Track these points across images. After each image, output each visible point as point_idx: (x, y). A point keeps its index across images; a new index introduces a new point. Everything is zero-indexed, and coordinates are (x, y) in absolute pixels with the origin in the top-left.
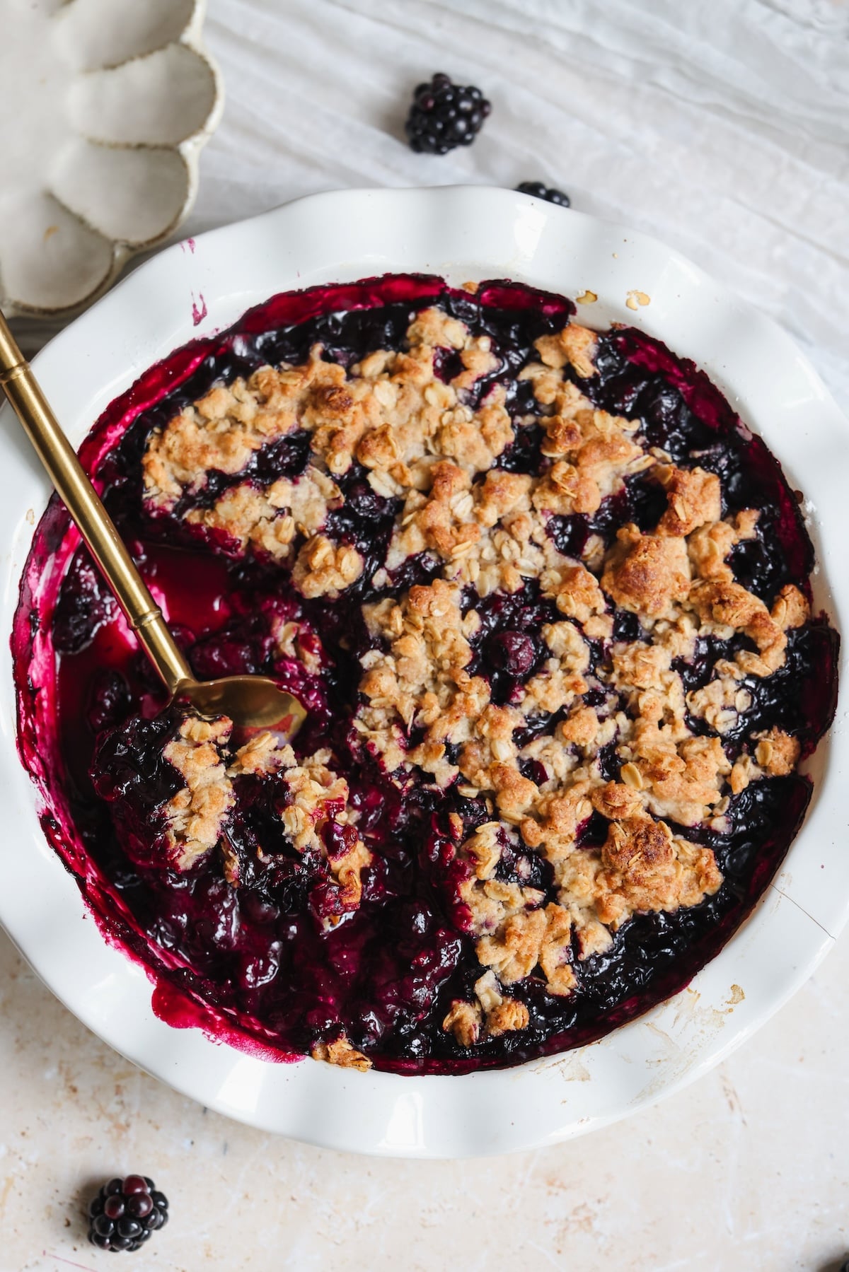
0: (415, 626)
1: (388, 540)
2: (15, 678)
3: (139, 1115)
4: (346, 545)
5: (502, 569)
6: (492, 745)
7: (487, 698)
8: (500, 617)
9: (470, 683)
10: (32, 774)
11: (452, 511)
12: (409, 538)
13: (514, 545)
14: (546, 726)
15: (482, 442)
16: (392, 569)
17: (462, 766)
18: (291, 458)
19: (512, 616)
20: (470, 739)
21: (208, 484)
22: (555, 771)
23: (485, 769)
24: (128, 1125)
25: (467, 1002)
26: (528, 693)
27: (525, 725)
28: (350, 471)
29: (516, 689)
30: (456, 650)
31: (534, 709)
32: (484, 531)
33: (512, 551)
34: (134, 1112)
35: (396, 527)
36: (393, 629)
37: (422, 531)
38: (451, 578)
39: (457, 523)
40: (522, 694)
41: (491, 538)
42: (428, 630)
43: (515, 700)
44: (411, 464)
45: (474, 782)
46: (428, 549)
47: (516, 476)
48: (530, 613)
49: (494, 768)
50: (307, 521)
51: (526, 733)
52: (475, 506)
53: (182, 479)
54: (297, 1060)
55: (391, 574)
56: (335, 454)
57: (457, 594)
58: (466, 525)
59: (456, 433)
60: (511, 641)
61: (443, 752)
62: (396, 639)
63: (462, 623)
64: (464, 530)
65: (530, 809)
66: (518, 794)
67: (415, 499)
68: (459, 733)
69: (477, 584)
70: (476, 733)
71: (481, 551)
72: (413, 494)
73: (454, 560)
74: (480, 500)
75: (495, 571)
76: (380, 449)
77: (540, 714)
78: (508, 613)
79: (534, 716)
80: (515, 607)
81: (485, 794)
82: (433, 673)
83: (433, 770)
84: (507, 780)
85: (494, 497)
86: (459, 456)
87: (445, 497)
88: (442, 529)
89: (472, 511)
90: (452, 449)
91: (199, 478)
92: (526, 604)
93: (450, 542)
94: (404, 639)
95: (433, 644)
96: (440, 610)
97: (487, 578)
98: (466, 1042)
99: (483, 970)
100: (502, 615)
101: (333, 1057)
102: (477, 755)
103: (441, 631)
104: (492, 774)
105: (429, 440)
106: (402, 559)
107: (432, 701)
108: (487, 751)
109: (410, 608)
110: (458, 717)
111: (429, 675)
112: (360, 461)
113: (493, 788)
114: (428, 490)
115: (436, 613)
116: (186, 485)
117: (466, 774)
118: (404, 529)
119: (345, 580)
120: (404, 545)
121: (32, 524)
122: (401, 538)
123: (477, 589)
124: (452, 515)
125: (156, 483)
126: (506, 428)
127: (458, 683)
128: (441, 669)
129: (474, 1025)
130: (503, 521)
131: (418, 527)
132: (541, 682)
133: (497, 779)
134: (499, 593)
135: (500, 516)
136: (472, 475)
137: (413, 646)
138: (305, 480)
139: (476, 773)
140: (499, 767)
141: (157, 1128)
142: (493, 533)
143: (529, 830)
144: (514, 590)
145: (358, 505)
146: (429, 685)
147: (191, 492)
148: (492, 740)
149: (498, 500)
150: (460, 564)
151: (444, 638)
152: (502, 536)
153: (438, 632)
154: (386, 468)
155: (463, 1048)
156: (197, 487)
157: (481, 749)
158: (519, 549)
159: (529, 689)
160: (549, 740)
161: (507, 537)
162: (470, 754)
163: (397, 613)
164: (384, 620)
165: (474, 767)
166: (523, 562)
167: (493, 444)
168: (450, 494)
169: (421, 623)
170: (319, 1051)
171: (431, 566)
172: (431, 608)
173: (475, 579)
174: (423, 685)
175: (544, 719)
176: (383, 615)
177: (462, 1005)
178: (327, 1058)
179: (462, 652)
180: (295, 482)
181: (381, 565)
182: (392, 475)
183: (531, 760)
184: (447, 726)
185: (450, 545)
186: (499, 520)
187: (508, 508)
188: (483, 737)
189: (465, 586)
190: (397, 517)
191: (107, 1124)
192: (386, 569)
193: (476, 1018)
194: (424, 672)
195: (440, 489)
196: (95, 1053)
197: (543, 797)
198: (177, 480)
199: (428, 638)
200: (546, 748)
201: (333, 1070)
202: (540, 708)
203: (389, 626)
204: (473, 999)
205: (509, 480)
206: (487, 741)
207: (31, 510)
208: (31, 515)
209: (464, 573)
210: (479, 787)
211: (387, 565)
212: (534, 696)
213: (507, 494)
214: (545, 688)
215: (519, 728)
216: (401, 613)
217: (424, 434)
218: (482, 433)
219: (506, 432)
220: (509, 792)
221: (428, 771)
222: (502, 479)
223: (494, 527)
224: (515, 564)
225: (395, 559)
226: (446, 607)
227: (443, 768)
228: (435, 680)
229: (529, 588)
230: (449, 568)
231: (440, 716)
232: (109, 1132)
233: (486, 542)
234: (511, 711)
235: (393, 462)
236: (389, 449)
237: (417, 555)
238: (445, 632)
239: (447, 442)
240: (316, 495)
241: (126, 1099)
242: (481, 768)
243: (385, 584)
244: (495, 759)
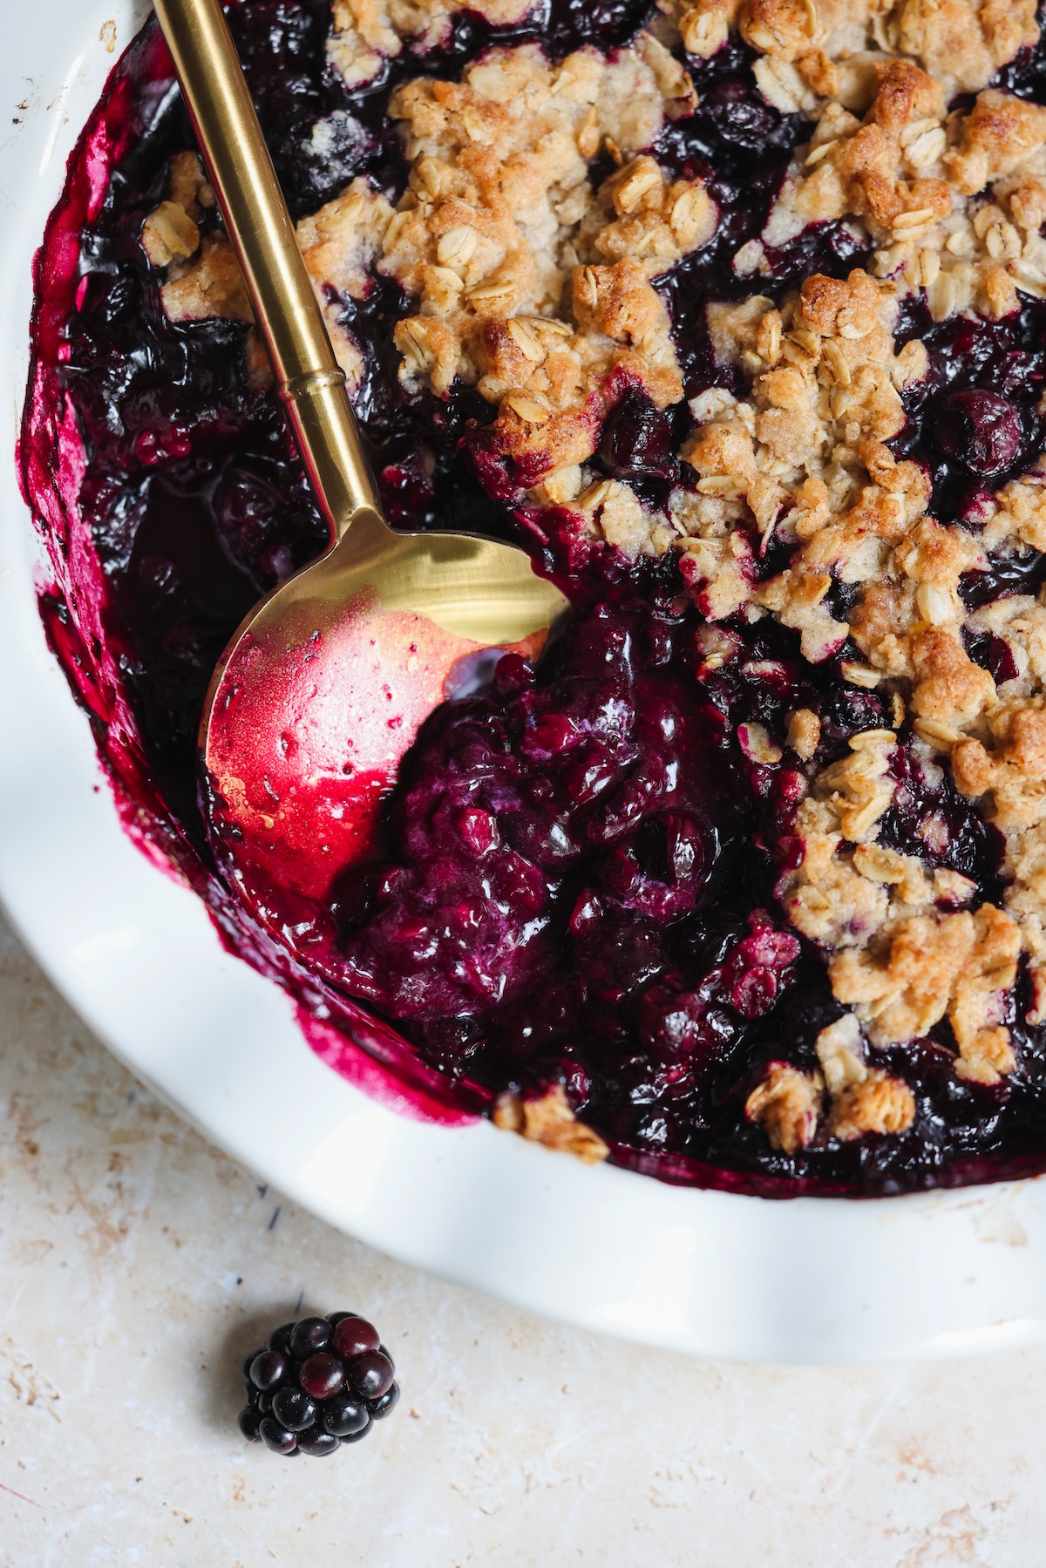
0: (804, 350)
1: (776, 188)
2: (32, 333)
3: (146, 1214)
4: (689, 179)
5: (983, 272)
6: (919, 594)
7: (922, 504)
8: (965, 364)
9: (895, 472)
10: (36, 514)
11: (903, 150)
12: (817, 188)
13: (1011, 233)
14: (1025, 577)
15: (978, 35)
16: (774, 243)
17: (856, 624)
18: (614, 15)
19: (988, 365)
20: (878, 577)
21: (453, 38)
22: (1031, 663)
23: (900, 636)
24: (124, 1231)
25: (798, 1070)
26: (1000, 508)
27: (987, 567)
28: (721, 54)
29: (979, 496)
30: (876, 407)
31: (1006, 542)
32: (958, 201)
33: (1005, 243)
34: (139, 1207)
35: (792, 168)
36: (761, 351)
37: (842, 178)
38: (884, 275)
39: (909, 177)
40: (989, 507)
41: (969, 216)
42: (828, 363)
43: (974, 516)
44: (838, 59)
45: (874, 657)
46: (849, 217)
47: (1034, 107)
48: (1024, 364)
49: (920, 635)
50: (622, 133)
51: (986, 584)
52: (948, 150)
53: (406, 27)
54: (463, 1124)
55: (772, 254)
56: (699, 13)
57: (891, 306)
58: (927, 181)
59: (932, 10)
60: (982, 406)
61: (825, 590)
62: (764, 372)
63: (893, 359)
64: (922, 188)
65: (975, 724)
66: (957, 689)
67: (837, 119)
68: (859, 563)
69: (931, 294)
70: (890, 568)
71: (948, 237)
72: (835, 109)
73: (896, 242)
74: (959, 139)
75: (969, 274)
76: (786, 14)
77: (1017, 553)
78: (982, 357)
79: (1005, 554)
80: (996, 348)
81: (891, 686)
82: (824, 446)
83: (801, 624)
84: (940, 661)
85: (986, 136)
86: (930, 58)
87: (895, 121)
88: (881, 182)
89: (940, 160)
90: (920, 39)
91: (436, 25)
92: (1018, 347)
93: (892, 204)
94: (779, 372)
95: (833, 392)
96: (857, 327)
97: (952, 286)
98: (788, 1143)
99: (837, 1011)
100: (970, 360)
101: (535, 1127)
102: (886, 608)
103: (853, 367)
104: (912, 644)
105: (878, 22)
106: (796, 230)
107: (816, 494)
108: (907, 603)
109: (801, 314)
110: (861, 531)
111: (817, 450)
112: (744, 35)
113: (910, 674)
114: (866, 107)
115: (849, 331)
116: (409, 38)
117: (861, 641)
118: (809, 172)
119: (677, 243)
120: (804, 200)
121: (110, 50)
122: (801, 188)
123: (930, 304)
124: (902, 159)
125: (355, 24)
126: (1026, 17)
127: (872, 467)
128: (840, 441)
129: (809, 1114)
130: (996, 188)
131: (837, 169)
132: (1029, 490)
133: (921, 655)
134: (971, 316)
135: (992, 178)
136: (950, 96)
137: (794, 386)
138: (630, 55)
139: (882, 640)
140: (928, 631)
141: (178, 1244)
142: (973, 208)
143: (969, 760)
144: (1000, 314)
145: (724, 116)
146: (814, 467)
147: (419, 49)
148: (920, 583)
149: (992, 141)
150: (903, 253)
151: (856, 382)
152: (989, 215)
153: (846, 369)
154: (791, 56)
155: (781, 1153)
156: (431, 41)
157: (897, 599)
158: (1019, 243)
159: (1005, 500)
160: (1028, 602)
161: (1001, 218)
162: (874, 604)
163: (774, 322)
164: (745, 333)
165: (880, 628)
166: (1024, 267)
167: (998, 42)
168: (905, 119)
169: (817, 345)
170: (506, 1111)
171: (846, 250)
172: (840, 321)
173: (929, 284)
174: (802, 467)
175: (1024, 563)
176: (745, 325)
177: (789, 1072)
178: (521, 1127)
179: (888, 411)
180: (611, 59)
181: (756, 235)
182: (799, 71)
183: (988, 635)
184: (838, 544)
185: (892, 211)
186: (989, 185)
187: (1009, 163)
188: (904, 576)
189: (909, 294)
190: (798, 150)
191: (84, 1221)
192: (763, 242)
193: (814, 1101)
194: (809, 440)
195: (887, 103)
196: (82, 1086)
197: (1004, 704)
198: (395, 27)
199: (825, 381)
200: (1021, 616)
201: (529, 1153)
202: (1018, 540)
203: (753, 346)
204: (811, 1065)
205: (1019, 111)
206: (909, 585)
207: (112, 22)
208: (109, 31)
209: (910, 269)
210: (883, 671)
211: (767, 235)
212: (1012, 512)
213: (1012, 133)
214: (1035, 501)
215: (974, 571)
216: (780, 323)
217: (870, 6)
218: (980, 17)
219: (1024, 25)
220: (941, 682)
221: (790, 626)
222: (1006, 105)
223: (979, 196)
224: (1009, 267)
225: (783, 227)
226: (869, 325)
227: (819, 622)
228: (826, 461)
229: (1027, 320)
230: (882, 257)
231: (828, 525)
232: (86, 1237)
233: (958, 223)
234: (964, 536)
235: (806, 45)
236: (803, 17)
237: (825, 224)
238: (859, 370)
239: (911, 24)
240: (648, 88)
241: (127, 1180)
242: (892, 631)
243: (757, 271)
244: (920, 619)
